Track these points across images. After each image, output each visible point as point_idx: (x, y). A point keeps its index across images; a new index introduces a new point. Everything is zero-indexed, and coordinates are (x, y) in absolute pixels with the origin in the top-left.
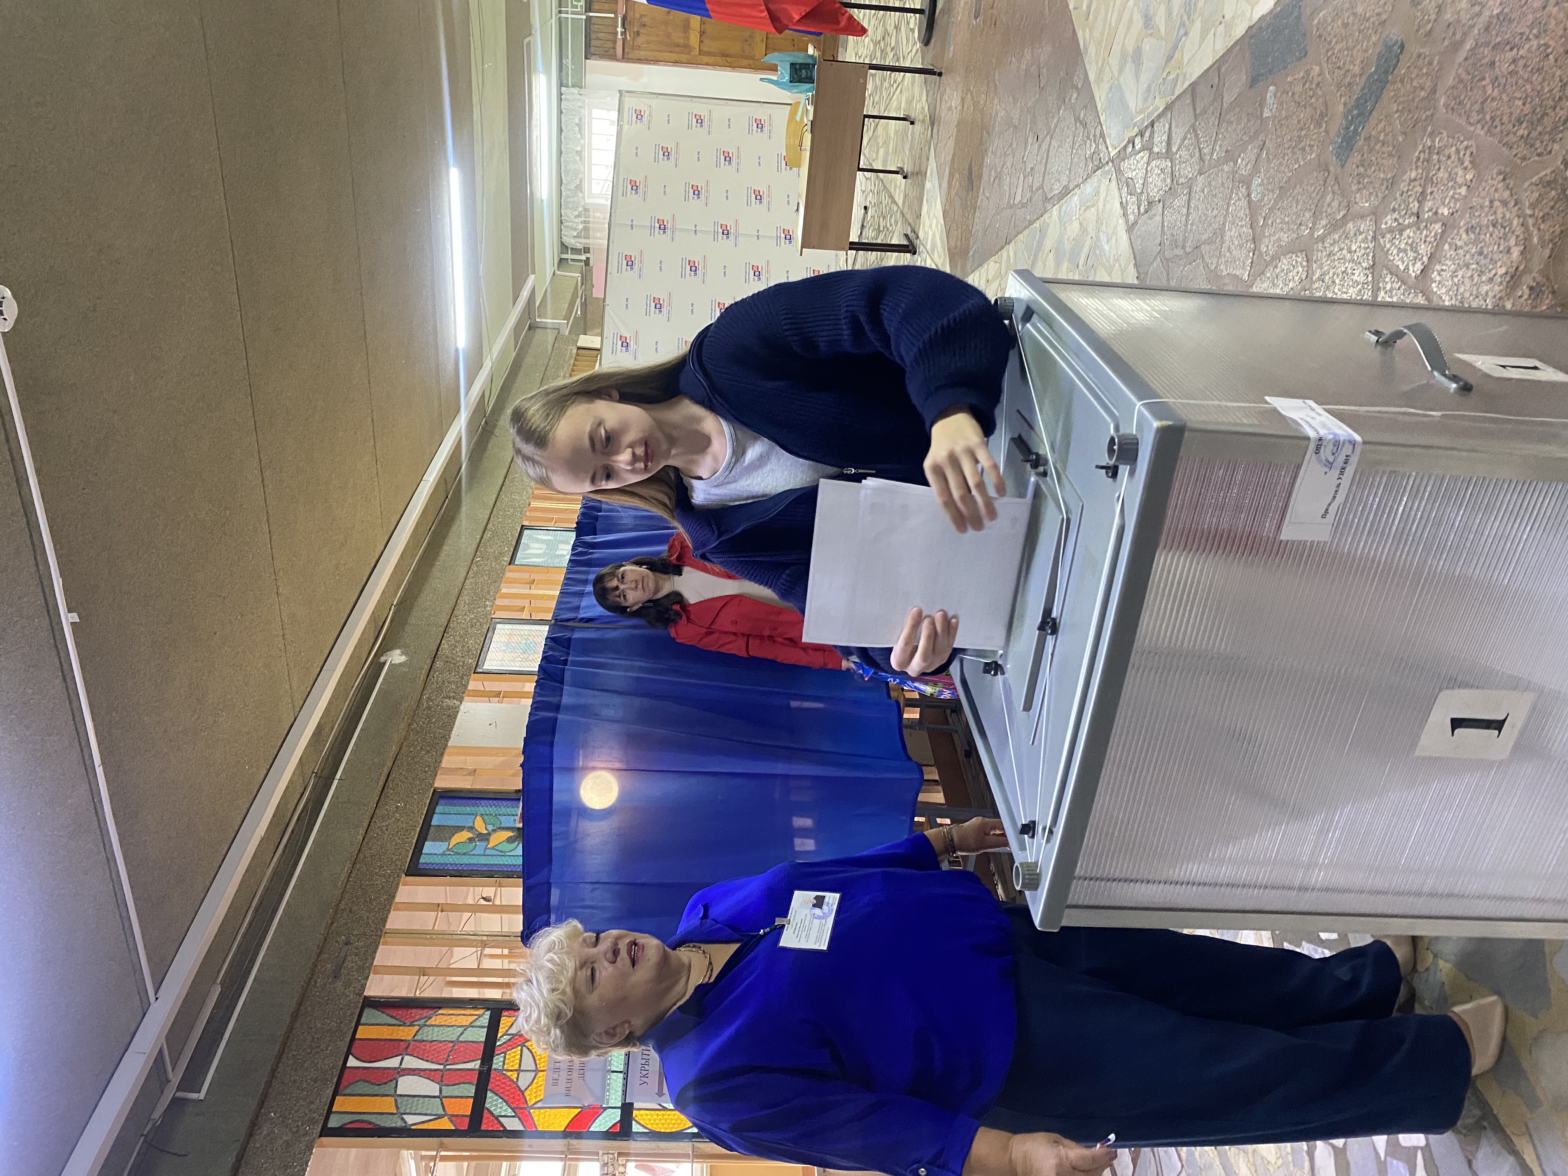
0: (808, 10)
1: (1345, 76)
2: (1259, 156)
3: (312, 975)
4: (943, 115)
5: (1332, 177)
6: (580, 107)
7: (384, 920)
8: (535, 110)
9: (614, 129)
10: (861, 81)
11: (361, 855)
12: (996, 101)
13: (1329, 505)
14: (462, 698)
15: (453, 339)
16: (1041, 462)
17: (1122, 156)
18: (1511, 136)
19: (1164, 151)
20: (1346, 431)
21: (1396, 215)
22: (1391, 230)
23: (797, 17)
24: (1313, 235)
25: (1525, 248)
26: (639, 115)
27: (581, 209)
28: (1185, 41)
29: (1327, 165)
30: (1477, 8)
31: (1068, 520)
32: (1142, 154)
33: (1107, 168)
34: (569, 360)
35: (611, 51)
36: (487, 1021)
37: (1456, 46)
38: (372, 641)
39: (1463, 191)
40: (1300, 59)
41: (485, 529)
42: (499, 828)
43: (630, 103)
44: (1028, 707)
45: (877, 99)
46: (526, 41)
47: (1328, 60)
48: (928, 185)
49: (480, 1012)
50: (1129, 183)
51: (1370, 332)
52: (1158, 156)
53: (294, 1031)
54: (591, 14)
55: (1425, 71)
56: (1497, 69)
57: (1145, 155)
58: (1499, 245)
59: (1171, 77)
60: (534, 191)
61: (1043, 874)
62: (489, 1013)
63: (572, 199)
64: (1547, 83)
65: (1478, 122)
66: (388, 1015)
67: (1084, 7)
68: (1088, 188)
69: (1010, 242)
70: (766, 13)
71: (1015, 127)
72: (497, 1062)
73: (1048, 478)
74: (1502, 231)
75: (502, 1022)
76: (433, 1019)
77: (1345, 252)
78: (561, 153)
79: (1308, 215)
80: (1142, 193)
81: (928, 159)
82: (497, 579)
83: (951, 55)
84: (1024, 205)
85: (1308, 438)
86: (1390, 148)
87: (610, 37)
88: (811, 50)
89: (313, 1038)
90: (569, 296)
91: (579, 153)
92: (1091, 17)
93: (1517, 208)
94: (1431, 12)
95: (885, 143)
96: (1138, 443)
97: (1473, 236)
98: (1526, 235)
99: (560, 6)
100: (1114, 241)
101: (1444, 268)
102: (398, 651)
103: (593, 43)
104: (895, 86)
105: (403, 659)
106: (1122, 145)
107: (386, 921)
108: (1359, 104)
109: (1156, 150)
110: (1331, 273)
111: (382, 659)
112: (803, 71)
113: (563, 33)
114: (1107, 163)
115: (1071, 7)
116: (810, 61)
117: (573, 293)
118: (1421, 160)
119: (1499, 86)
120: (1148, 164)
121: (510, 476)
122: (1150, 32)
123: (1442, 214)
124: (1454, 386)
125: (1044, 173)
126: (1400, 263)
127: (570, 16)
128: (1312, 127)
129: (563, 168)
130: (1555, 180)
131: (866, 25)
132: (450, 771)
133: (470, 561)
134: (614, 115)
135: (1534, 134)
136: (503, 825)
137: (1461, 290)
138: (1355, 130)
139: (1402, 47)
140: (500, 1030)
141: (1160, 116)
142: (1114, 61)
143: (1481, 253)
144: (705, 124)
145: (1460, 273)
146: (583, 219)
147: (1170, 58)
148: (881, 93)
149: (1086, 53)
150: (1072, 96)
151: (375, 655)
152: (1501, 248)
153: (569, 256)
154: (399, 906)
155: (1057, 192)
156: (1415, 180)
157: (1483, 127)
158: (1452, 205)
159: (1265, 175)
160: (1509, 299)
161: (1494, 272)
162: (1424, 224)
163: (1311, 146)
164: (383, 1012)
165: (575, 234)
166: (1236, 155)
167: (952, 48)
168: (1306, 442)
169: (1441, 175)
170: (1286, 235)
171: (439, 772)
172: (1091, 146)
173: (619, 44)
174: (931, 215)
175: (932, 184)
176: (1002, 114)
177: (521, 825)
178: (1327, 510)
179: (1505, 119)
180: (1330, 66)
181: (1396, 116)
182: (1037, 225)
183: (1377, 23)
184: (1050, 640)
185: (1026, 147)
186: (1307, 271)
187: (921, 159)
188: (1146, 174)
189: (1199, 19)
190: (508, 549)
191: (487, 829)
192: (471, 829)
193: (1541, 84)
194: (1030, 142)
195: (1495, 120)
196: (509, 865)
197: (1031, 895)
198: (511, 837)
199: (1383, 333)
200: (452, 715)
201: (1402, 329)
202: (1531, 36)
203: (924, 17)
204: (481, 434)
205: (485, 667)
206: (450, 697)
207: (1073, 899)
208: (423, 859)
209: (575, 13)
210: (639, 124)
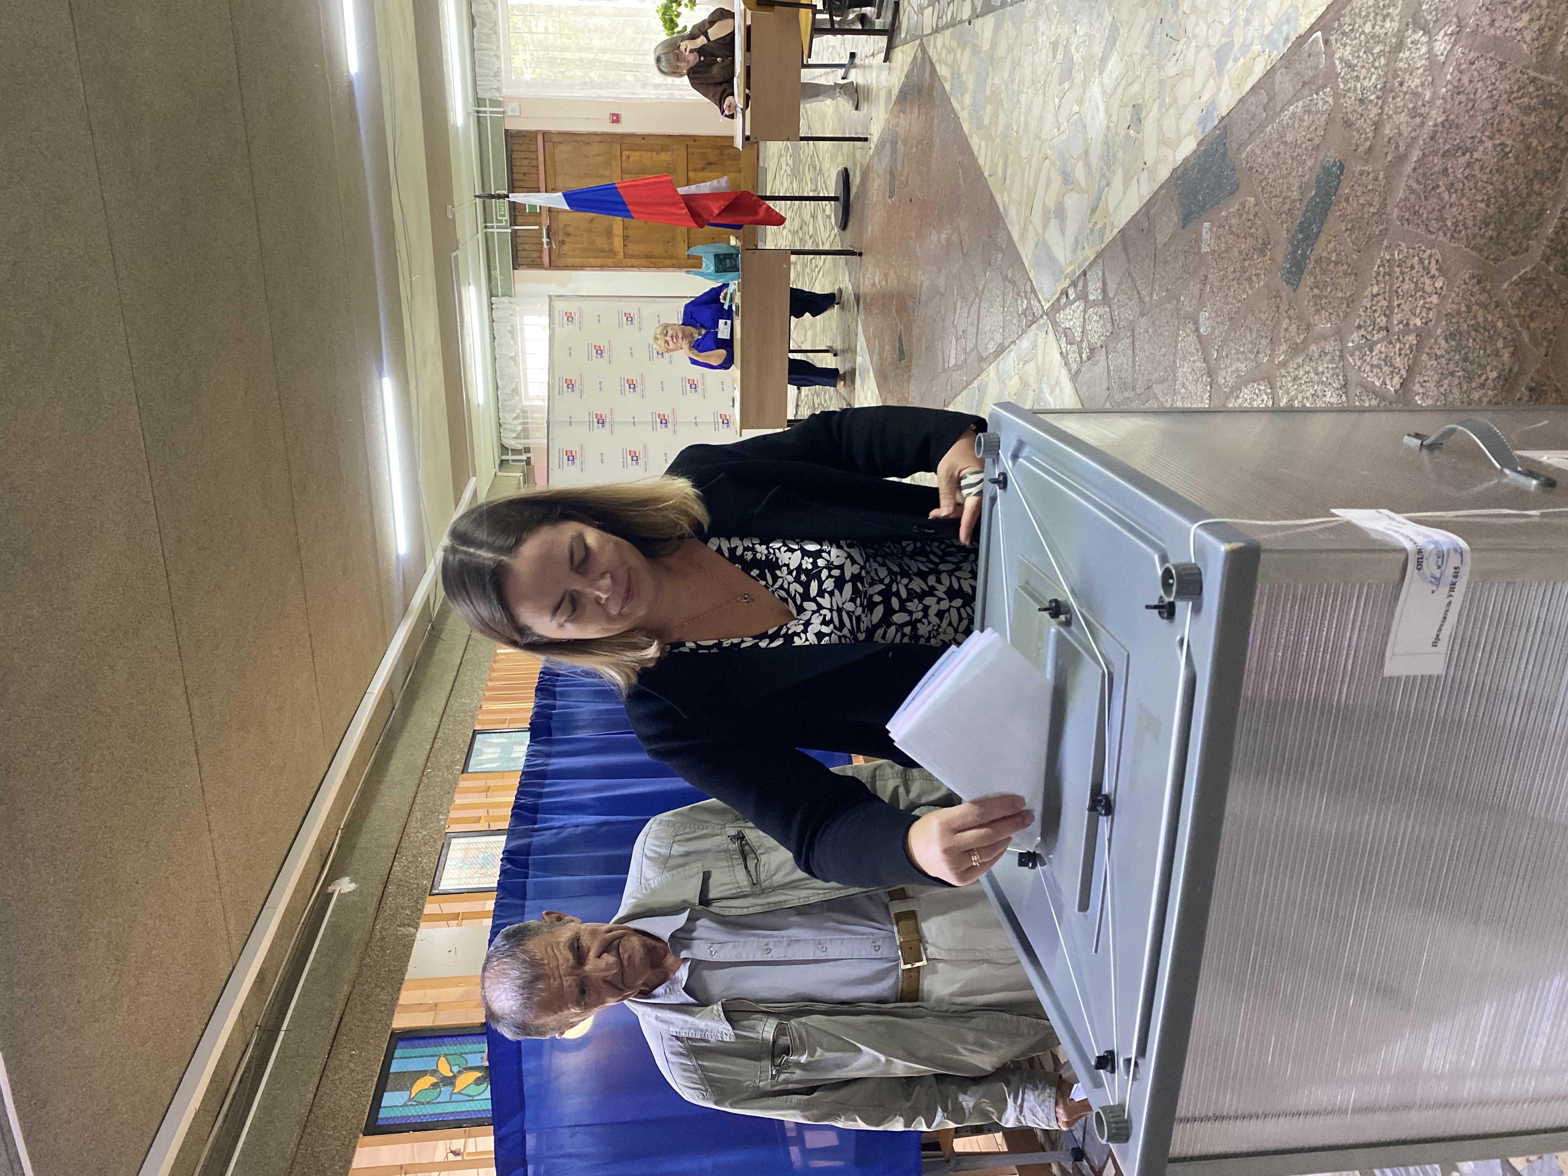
0: (727, 204)
1: (1284, 203)
2: (1202, 291)
4: (868, 292)
5: (1285, 302)
6: (512, 315)
8: (467, 319)
9: (546, 334)
10: (785, 266)
11: (312, 1117)
12: (919, 273)
13: (1440, 628)
14: (418, 924)
15: (393, 546)
16: (1062, 609)
17: (1056, 307)
18: (1478, 239)
19: (1100, 298)
20: (1449, 537)
21: (1362, 332)
22: (1359, 347)
23: (717, 212)
24: (1273, 361)
25: (1516, 348)
26: (570, 317)
27: (518, 411)
28: (1108, 191)
29: (1278, 292)
30: (1418, 120)
31: (1110, 674)
32: (1077, 303)
33: (1042, 322)
35: (538, 261)
37: (1401, 159)
38: (319, 869)
39: (1435, 299)
40: (1232, 193)
41: (435, 738)
42: (466, 1069)
43: (560, 306)
44: (1084, 905)
46: (454, 254)
47: (1262, 190)
48: (859, 360)
50: (1067, 333)
51: (1409, 435)
52: (1095, 304)
54: (516, 228)
55: (1370, 187)
56: (1451, 175)
57: (1079, 306)
58: (1485, 350)
59: (1098, 226)
60: (470, 397)
61: (1134, 1119)
63: (509, 403)
64: (1510, 181)
65: (1439, 229)
67: (1000, 174)
68: (1025, 343)
70: (686, 210)
71: (942, 294)
73: (1073, 628)
74: (1487, 334)
78: (495, 358)
79: (1264, 342)
80: (1082, 341)
81: (856, 335)
82: (450, 790)
83: (869, 234)
84: (957, 367)
85: (1404, 550)
86: (1345, 267)
87: (536, 247)
88: (733, 241)
91: (513, 359)
92: (1007, 182)
93: (1498, 309)
94: (1368, 130)
96: (1200, 573)
97: (1453, 343)
98: (1515, 335)
99: (485, 222)
100: (1058, 392)
102: (347, 879)
103: (520, 254)
104: (817, 270)
105: (352, 886)
106: (1055, 297)
108: (1304, 227)
109: (1091, 298)
110: (1300, 398)
111: (330, 889)
112: (728, 261)
113: (490, 245)
114: (1042, 316)
115: (986, 174)
116: (733, 251)
118: (1382, 274)
119: (1456, 191)
120: (1085, 312)
122: (1070, 188)
123: (1415, 325)
124: (1534, 482)
125: (977, 334)
126: (1375, 379)
127: (495, 230)
128: (1255, 257)
129: (498, 373)
130: (1538, 278)
131: (783, 215)
132: (410, 1008)
133: (420, 774)
134: (546, 320)
135: (1505, 234)
136: (469, 1065)
138: (1303, 253)
139: (1342, 167)
141: (1091, 265)
142: (1037, 218)
143: (1466, 360)
144: (635, 321)
146: (521, 420)
147: (1094, 210)
148: (804, 278)
149: (1007, 217)
150: (997, 257)
151: (322, 885)
152: (1489, 351)
153: (510, 457)
155: (992, 351)
156: (1378, 294)
157: (1445, 235)
158: (1424, 315)
159: (1212, 309)
163: (1258, 275)
165: (515, 435)
166: (1178, 293)
167: (870, 229)
168: (1403, 556)
169: (1407, 286)
170: (1244, 365)
171: (397, 1010)
172: (1022, 302)
173: (546, 254)
174: (865, 388)
175: (863, 358)
176: (927, 283)
177: (487, 1064)
178: (1438, 636)
179: (1470, 223)
180: (1266, 196)
181: (1346, 235)
182: (975, 384)
183: (1310, 148)
184: (1104, 822)
185: (955, 311)
187: (850, 336)
188: (1084, 322)
189: (1120, 169)
190: (460, 757)
191: (452, 1071)
192: (434, 1072)
193: (1503, 183)
194: (958, 306)
195: (1457, 226)
196: (479, 1111)
197: (1119, 1151)
198: (479, 1078)
199: (1425, 436)
200: (407, 944)
201: (1455, 426)
202: (1484, 139)
203: (840, 205)
204: (428, 639)
205: (440, 888)
206: (405, 925)
207: (1177, 1148)
208: (383, 1114)
209: (501, 227)
210: (571, 326)
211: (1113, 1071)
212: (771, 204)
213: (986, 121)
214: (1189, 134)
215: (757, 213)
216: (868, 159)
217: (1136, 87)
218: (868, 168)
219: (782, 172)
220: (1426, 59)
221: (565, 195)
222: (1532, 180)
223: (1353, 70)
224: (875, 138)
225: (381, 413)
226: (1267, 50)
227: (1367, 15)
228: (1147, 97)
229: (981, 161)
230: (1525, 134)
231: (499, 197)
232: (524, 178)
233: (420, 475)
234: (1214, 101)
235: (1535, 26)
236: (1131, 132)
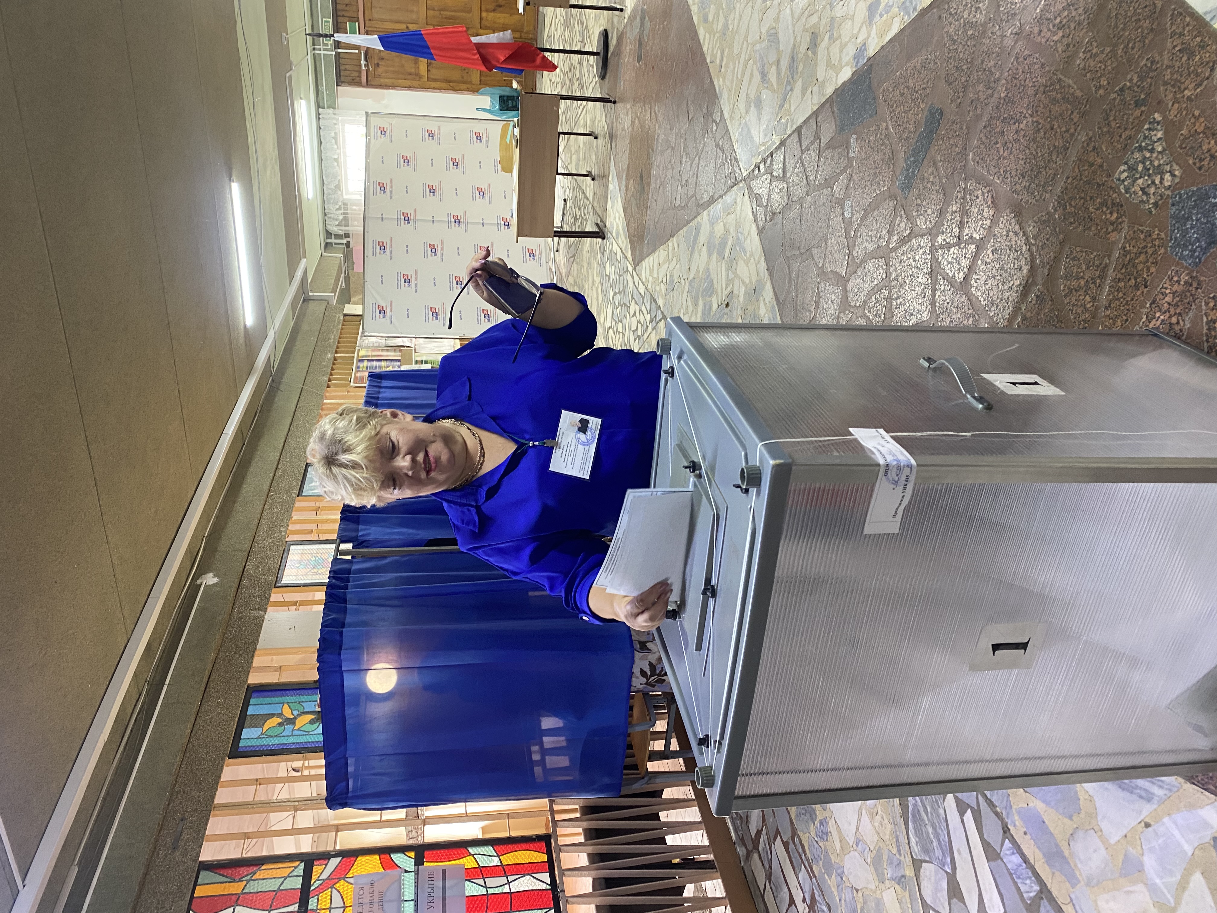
0: (511, 52)
1: (904, 132)
2: (848, 185)
3: (155, 848)
4: (619, 133)
5: (899, 204)
6: (335, 124)
7: (213, 798)
8: (299, 129)
9: (363, 142)
10: (555, 109)
11: (190, 745)
12: (657, 127)
13: (897, 509)
14: (266, 609)
15: (241, 318)
16: (697, 468)
17: (751, 176)
18: (1018, 186)
19: (781, 175)
20: (906, 457)
21: (944, 237)
22: (942, 247)
23: (502, 58)
24: (889, 246)
25: (1031, 267)
26: (383, 132)
27: (340, 204)
28: (791, 95)
29: (895, 196)
30: (990, 92)
31: (718, 515)
32: (765, 177)
33: (741, 185)
34: (338, 325)
35: (357, 80)
36: (302, 871)
37: (978, 117)
38: (189, 568)
39: (988, 222)
40: (872, 116)
41: (277, 468)
42: (303, 713)
43: (375, 121)
44: (699, 648)
45: (568, 117)
46: (288, 75)
47: (891, 119)
48: (611, 187)
49: (297, 863)
50: (758, 196)
51: (924, 358)
52: (777, 179)
53: (143, 897)
54: (339, 50)
55: (957, 133)
56: (1006, 137)
57: (768, 177)
58: (1014, 264)
59: (783, 120)
60: (301, 193)
61: (716, 775)
62: (303, 864)
63: (333, 196)
64: (1039, 149)
65: (996, 174)
66: (220, 875)
67: (718, 62)
68: (728, 199)
69: (674, 235)
70: (478, 56)
71: (673, 148)
72: (312, 904)
73: (702, 479)
74: (1016, 254)
75: (314, 870)
76: (258, 874)
77: (911, 260)
78: (322, 160)
79: (884, 231)
80: (767, 205)
81: (609, 167)
82: (289, 509)
83: (622, 88)
84: (682, 208)
85: (879, 465)
86: (938, 187)
87: (357, 68)
88: (515, 85)
89: (158, 900)
90: (335, 273)
91: (336, 160)
92: (723, 70)
93: (1024, 238)
95: (576, 151)
96: (761, 474)
97: (996, 256)
98: (1032, 258)
99: (314, 44)
100: (749, 240)
101: (979, 277)
102: (211, 575)
103: (343, 73)
105: (216, 580)
106: (751, 168)
107: (214, 798)
108: (915, 153)
109: (775, 174)
110: (903, 275)
111: (199, 582)
112: (510, 102)
113: (318, 65)
114: (741, 181)
115: (708, 61)
116: (515, 94)
117: (338, 270)
118: (959, 198)
119: (1008, 149)
120: (770, 184)
121: (295, 423)
122: (766, 85)
123: (975, 238)
124: (981, 406)
125: (696, 185)
126: (949, 271)
127: (322, 52)
128: (883, 167)
129: (324, 172)
130: (1049, 221)
131: (556, 64)
132: (261, 669)
133: (266, 496)
134: (363, 130)
135: (1033, 186)
136: (305, 710)
137: (991, 295)
138: (913, 173)
139: (941, 114)
140: (313, 877)
141: (776, 149)
142: (742, 105)
143: (1002, 268)
144: (436, 137)
145: (990, 282)
146: (342, 211)
147: (781, 106)
148: (571, 113)
149: (721, 97)
150: (712, 128)
151: (192, 579)
152: (1016, 266)
153: (333, 241)
154: (224, 783)
155: (706, 200)
156: (956, 212)
157: (999, 178)
158: (981, 232)
159: (853, 200)
160: (1023, 303)
161: (1012, 283)
162: (964, 245)
163: (884, 181)
164: (216, 873)
165: (337, 223)
166: (832, 182)
167: (622, 83)
168: (877, 468)
169: (973, 210)
170: (870, 245)
171: (251, 671)
172: (728, 167)
173: (364, 74)
174: (615, 210)
175: (613, 186)
176: (662, 137)
177: (319, 709)
178: (896, 512)
179: (1014, 173)
180: (893, 124)
181: (940, 164)
182: (693, 224)
183: (923, 95)
184: (711, 601)
185: (681, 163)
186: (886, 273)
187: (604, 166)
188: (769, 192)
189: (800, 79)
190: (296, 484)
191: (293, 715)
192: (280, 715)
193: (1035, 150)
194: (684, 160)
195: (1006, 173)
196: (313, 742)
197: (708, 791)
198: (313, 719)
199: (933, 360)
200: (259, 624)
201: (944, 361)
202: (1027, 115)
203: (600, 59)
204: (269, 390)
205: (283, 582)
206: (256, 609)
207: (738, 792)
208: (242, 744)
209: (326, 50)
210: (383, 139)
211: (708, 747)
212: (547, 54)
213: (710, 18)
214: (847, 64)
215: (534, 61)
216: (623, 26)
217: (814, 19)
218: (622, 33)
219: (557, 20)
220: (999, 48)
221: (380, 38)
222: (1052, 152)
223: (954, 44)
224: (628, 11)
225: (231, 212)
226: (902, 14)
227: (966, 5)
228: (821, 29)
229: (705, 49)
230: (1051, 118)
231: (326, 36)
232: (346, 8)
233: (262, 261)
234: (865, 43)
235: (1065, 41)
236: (810, 52)
